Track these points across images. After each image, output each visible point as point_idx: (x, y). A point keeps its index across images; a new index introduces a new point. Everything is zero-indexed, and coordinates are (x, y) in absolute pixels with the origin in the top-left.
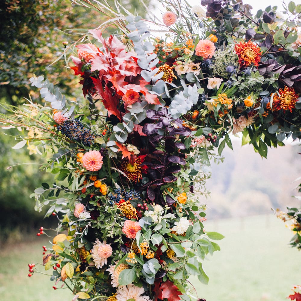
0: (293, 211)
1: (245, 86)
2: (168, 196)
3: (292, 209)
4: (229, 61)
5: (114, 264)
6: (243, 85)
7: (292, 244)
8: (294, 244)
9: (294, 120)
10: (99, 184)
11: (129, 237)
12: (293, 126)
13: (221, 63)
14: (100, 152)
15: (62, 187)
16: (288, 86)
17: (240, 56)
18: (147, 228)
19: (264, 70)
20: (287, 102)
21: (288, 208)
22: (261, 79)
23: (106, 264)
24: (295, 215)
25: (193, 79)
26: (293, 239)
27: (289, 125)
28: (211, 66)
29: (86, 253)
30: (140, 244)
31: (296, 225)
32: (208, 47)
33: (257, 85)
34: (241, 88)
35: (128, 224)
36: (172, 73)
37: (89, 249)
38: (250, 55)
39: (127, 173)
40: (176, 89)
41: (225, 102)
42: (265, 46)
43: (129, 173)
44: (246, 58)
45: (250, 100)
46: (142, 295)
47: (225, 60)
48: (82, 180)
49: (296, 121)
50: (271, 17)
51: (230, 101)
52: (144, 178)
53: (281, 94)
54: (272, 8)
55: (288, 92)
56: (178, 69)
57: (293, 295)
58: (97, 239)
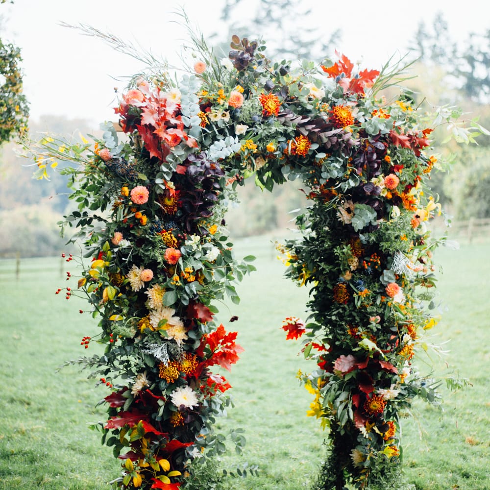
0: (290, 243)
1: (267, 133)
2: (202, 228)
3: (290, 241)
4: (255, 111)
5: (151, 287)
6: (266, 132)
7: (287, 275)
8: (289, 276)
9: (304, 162)
10: (140, 215)
11: (170, 263)
12: (304, 168)
13: (248, 112)
14: (147, 188)
15: (95, 216)
16: (303, 135)
17: (263, 106)
18: (189, 255)
19: (283, 120)
20: (302, 148)
21: (286, 240)
22: (281, 129)
23: (144, 287)
24: (293, 247)
25: (224, 125)
26: (288, 271)
27: (300, 167)
28: (238, 114)
29: (121, 278)
30: (184, 270)
31: (293, 257)
32: (238, 99)
33: (277, 132)
34: (263, 135)
35: (170, 251)
36: (206, 119)
37: (124, 274)
38: (271, 105)
39: (164, 205)
40: (209, 134)
41: (251, 147)
42: (281, 95)
43: (167, 206)
44: (269, 109)
45: (272, 146)
46: (173, 316)
47: (251, 110)
48: (126, 211)
49: (306, 164)
50: (286, 70)
51: (255, 146)
52: (179, 211)
53: (297, 141)
54: (286, 62)
55: (303, 140)
56: (211, 116)
57: (286, 326)
58: (134, 265)
